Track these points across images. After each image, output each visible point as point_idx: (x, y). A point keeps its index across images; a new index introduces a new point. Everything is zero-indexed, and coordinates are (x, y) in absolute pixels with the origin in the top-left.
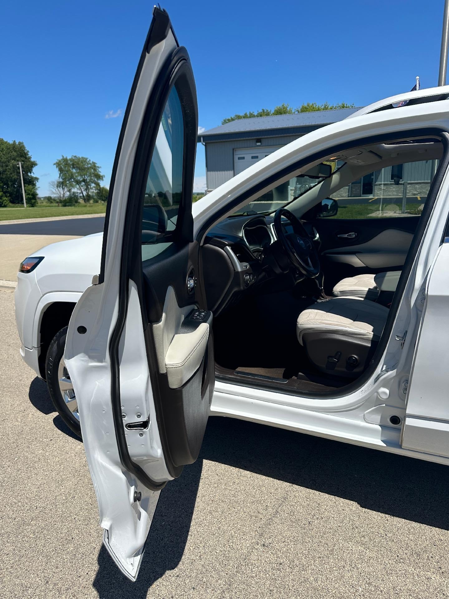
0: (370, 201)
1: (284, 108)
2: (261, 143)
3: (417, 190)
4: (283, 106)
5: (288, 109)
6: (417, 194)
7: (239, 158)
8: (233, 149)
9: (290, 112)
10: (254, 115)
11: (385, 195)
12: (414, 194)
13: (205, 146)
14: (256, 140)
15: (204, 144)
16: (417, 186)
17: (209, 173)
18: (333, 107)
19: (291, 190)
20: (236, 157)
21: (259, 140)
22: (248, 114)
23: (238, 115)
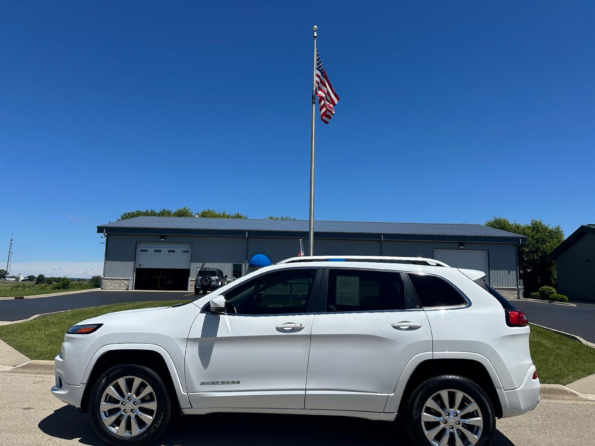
0: (263, 296)
1: (185, 211)
2: (165, 239)
3: (298, 289)
4: (185, 208)
5: (189, 212)
6: (299, 292)
7: (141, 251)
8: (137, 242)
9: (191, 216)
10: (155, 213)
11: (274, 291)
12: (297, 292)
13: (107, 236)
14: (160, 236)
15: (106, 234)
16: (299, 286)
17: (107, 262)
18: (230, 215)
19: (191, 281)
20: (139, 250)
21: (163, 237)
22: (149, 211)
23: (139, 210)
